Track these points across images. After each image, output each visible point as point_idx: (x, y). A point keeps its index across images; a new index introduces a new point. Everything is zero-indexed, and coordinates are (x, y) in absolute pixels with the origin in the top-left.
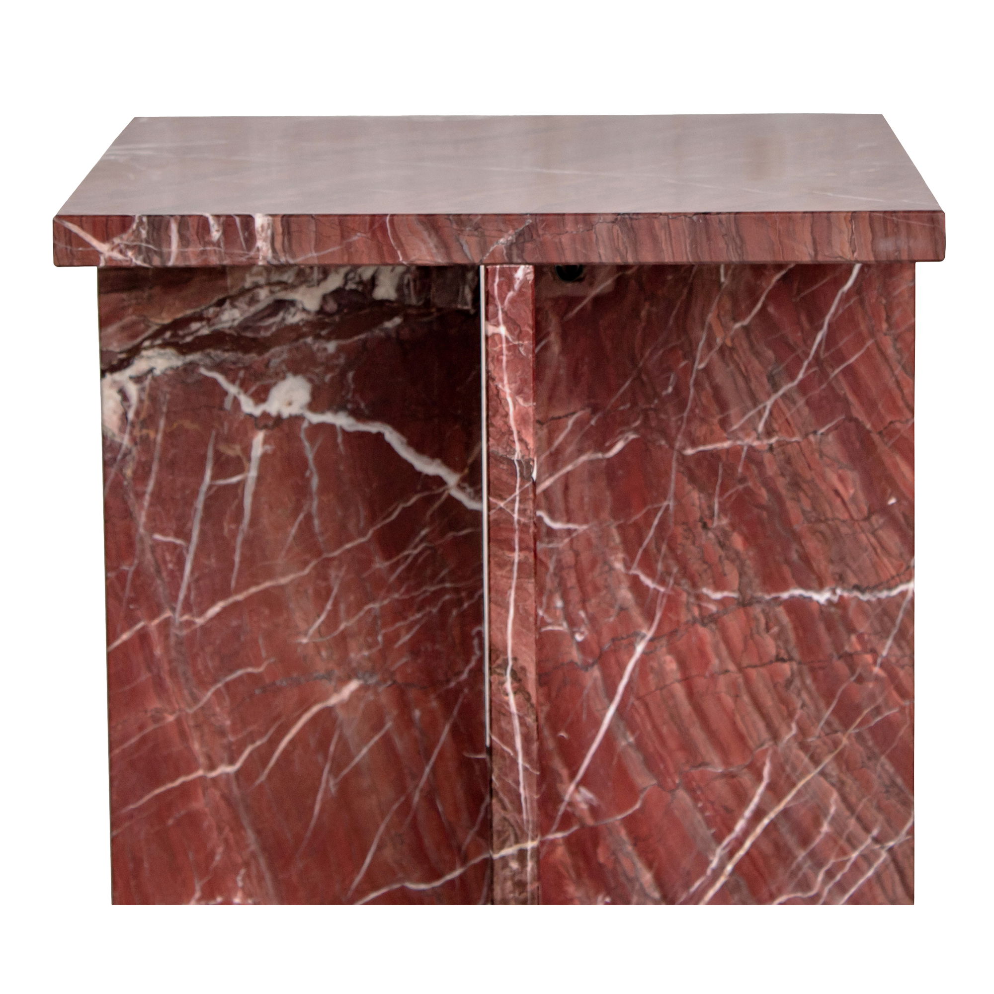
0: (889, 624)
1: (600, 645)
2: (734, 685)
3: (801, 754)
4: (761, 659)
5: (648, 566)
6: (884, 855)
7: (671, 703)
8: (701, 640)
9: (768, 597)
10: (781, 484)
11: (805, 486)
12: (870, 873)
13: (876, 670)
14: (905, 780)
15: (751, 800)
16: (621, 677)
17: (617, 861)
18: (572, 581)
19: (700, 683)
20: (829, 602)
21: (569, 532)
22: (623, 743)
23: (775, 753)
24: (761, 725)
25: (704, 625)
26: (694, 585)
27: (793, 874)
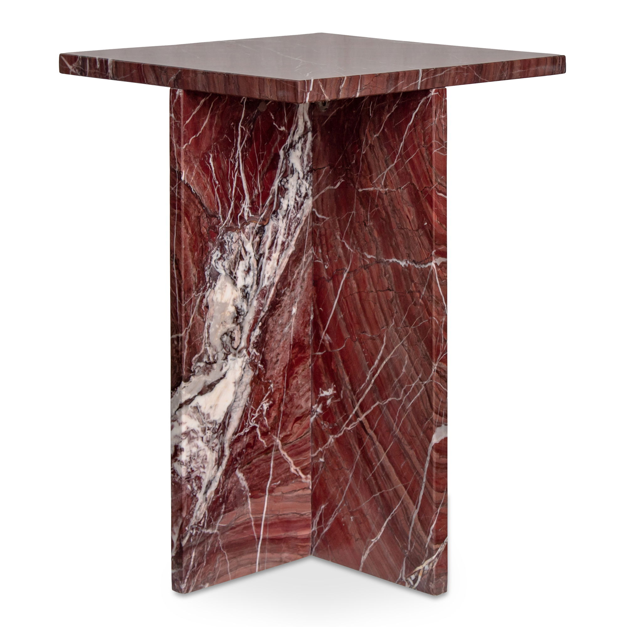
0: (425, 280)
1: (332, 271)
2: (374, 298)
3: (396, 334)
4: (383, 288)
5: (347, 239)
6: (423, 387)
7: (354, 302)
8: (364, 275)
9: (385, 260)
10: (389, 209)
11: (397, 212)
12: (419, 394)
13: (420, 300)
14: (430, 353)
15: (380, 352)
16: (339, 288)
17: (337, 369)
18: (324, 242)
19: (364, 294)
20: (405, 265)
21: (323, 219)
22: (340, 317)
23: (387, 331)
24: (383, 318)
25: (365, 269)
26: (362, 251)
27: (393, 389)
